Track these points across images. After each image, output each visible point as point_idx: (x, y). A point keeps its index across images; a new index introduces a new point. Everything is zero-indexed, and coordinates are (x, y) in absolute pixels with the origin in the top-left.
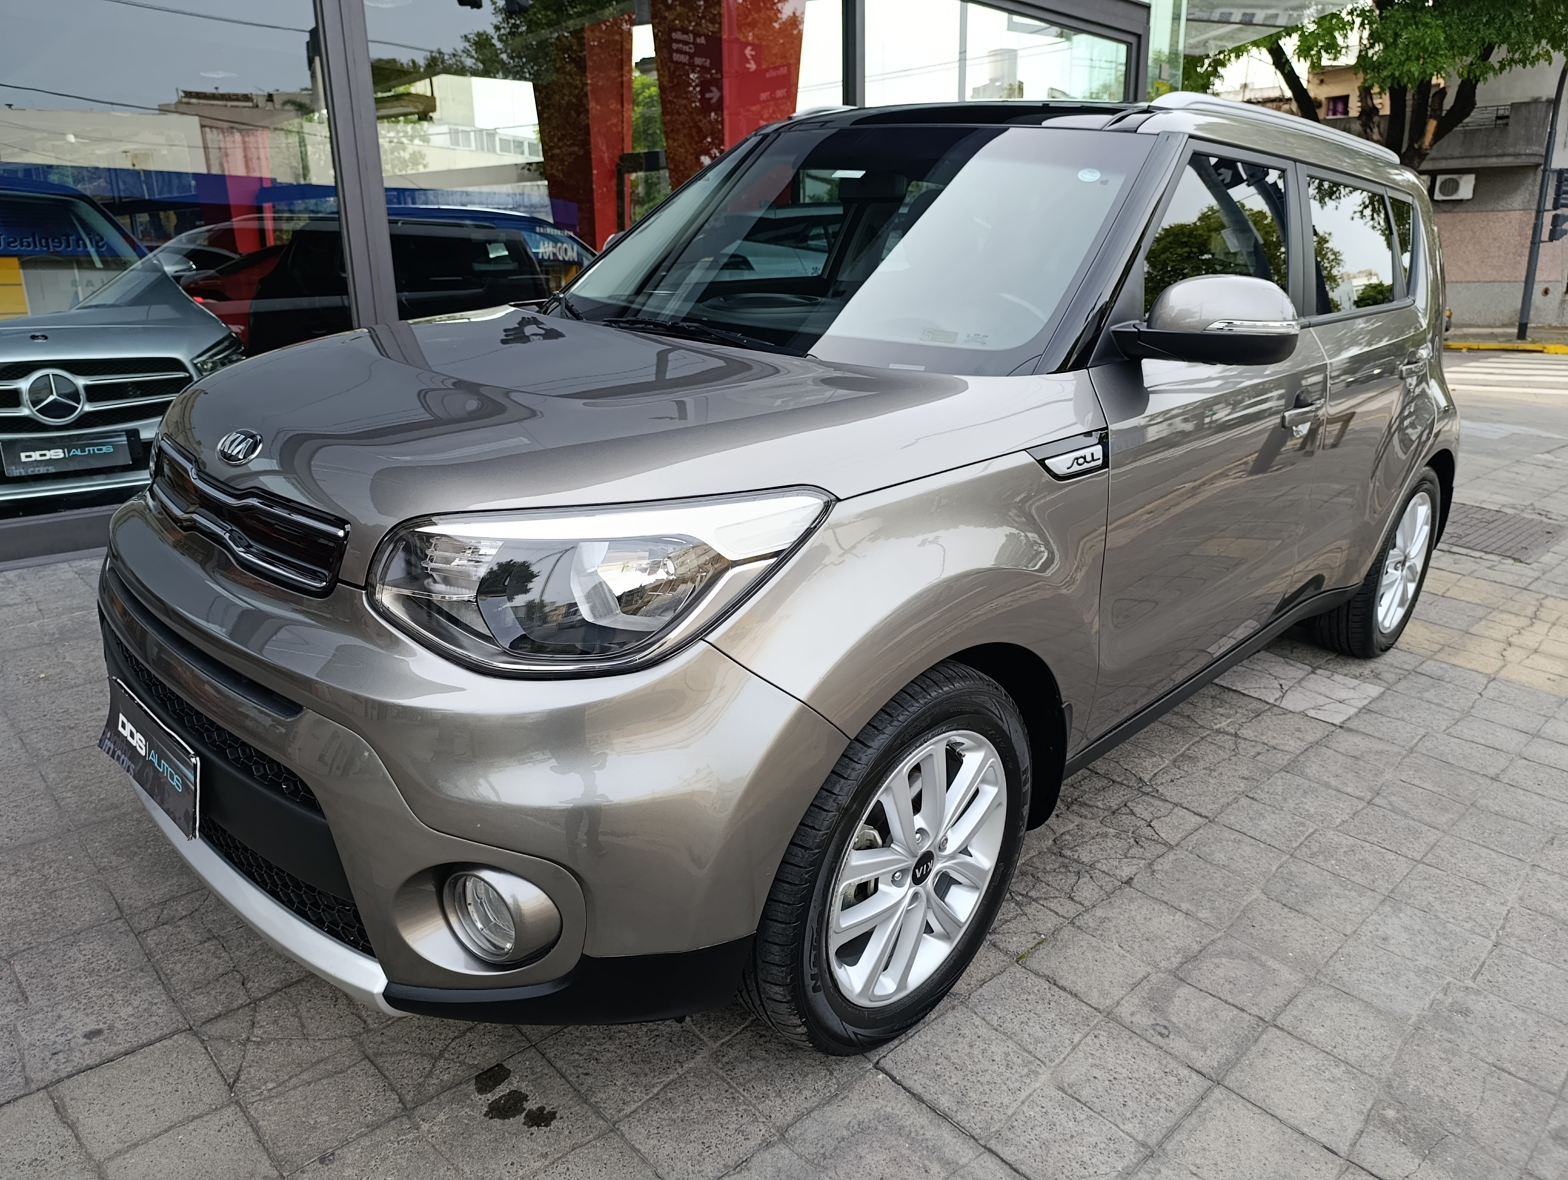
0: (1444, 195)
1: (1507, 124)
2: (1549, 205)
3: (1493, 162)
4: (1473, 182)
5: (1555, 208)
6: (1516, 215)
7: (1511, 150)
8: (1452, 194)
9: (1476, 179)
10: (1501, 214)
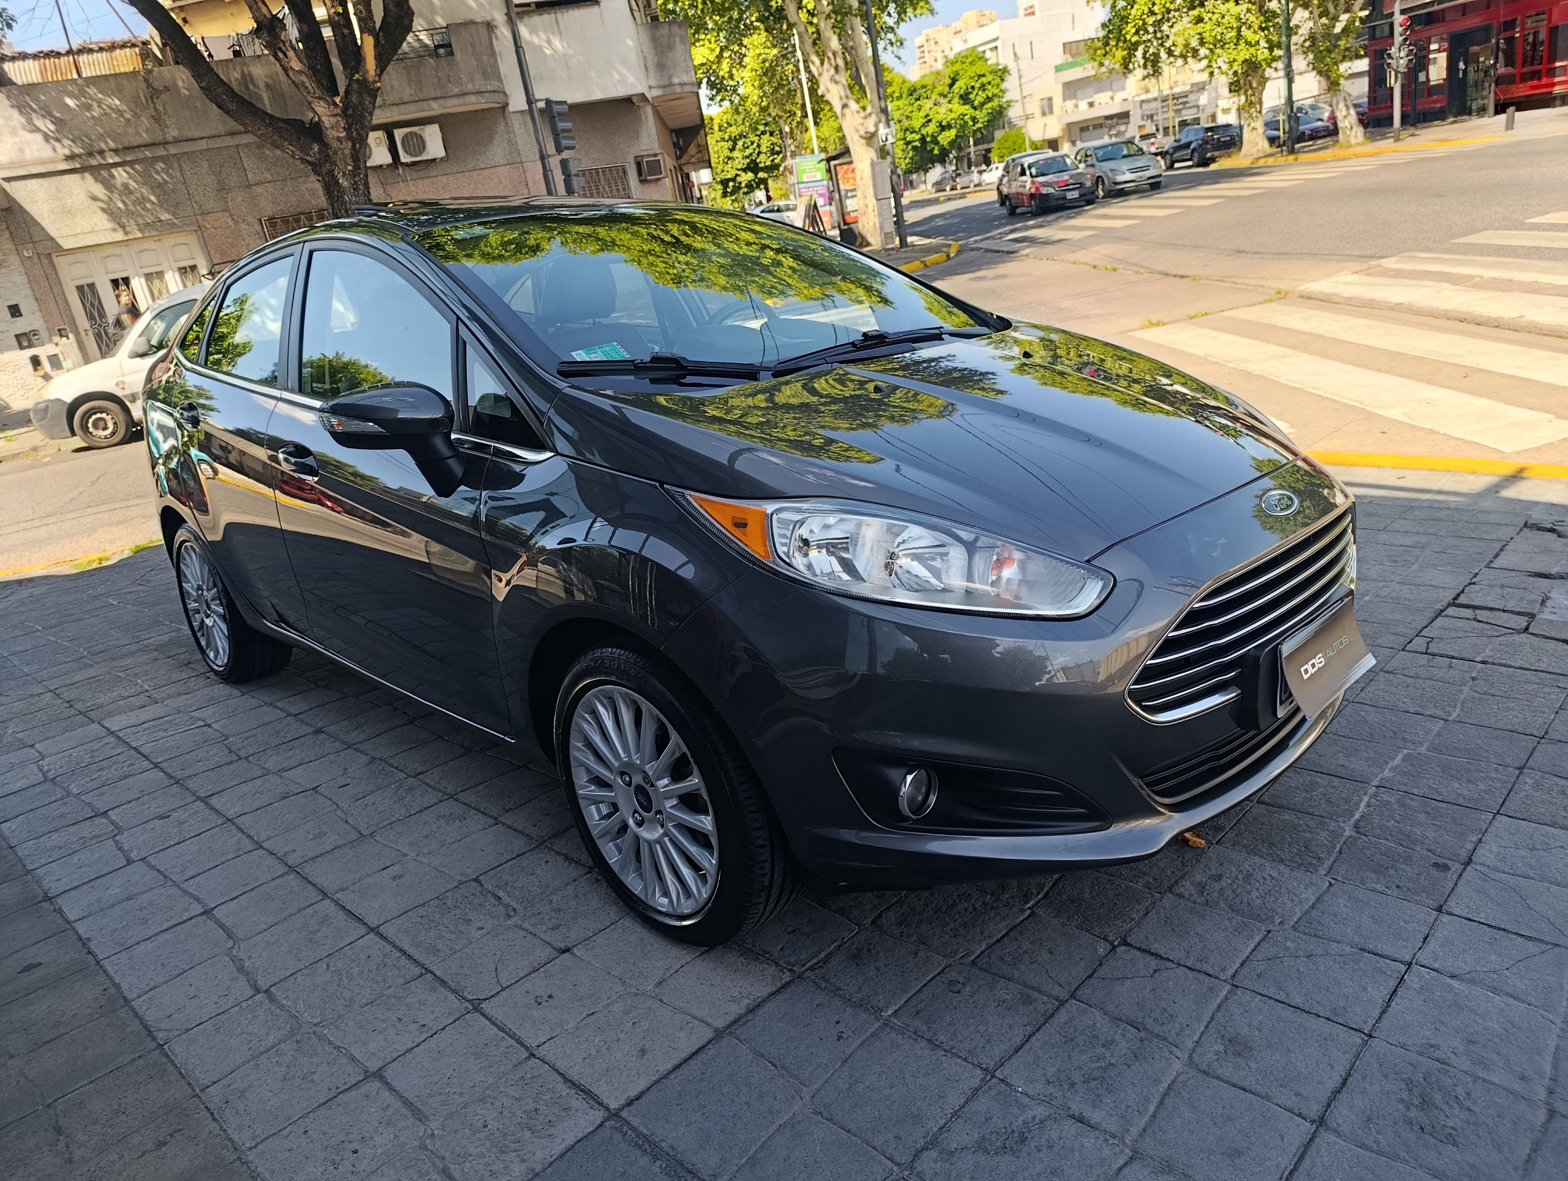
0: (411, 155)
1: (451, 53)
2: (551, 148)
3: (454, 106)
4: (440, 134)
5: (559, 150)
6: (503, 171)
7: (470, 87)
8: (421, 154)
9: (441, 130)
10: (486, 173)
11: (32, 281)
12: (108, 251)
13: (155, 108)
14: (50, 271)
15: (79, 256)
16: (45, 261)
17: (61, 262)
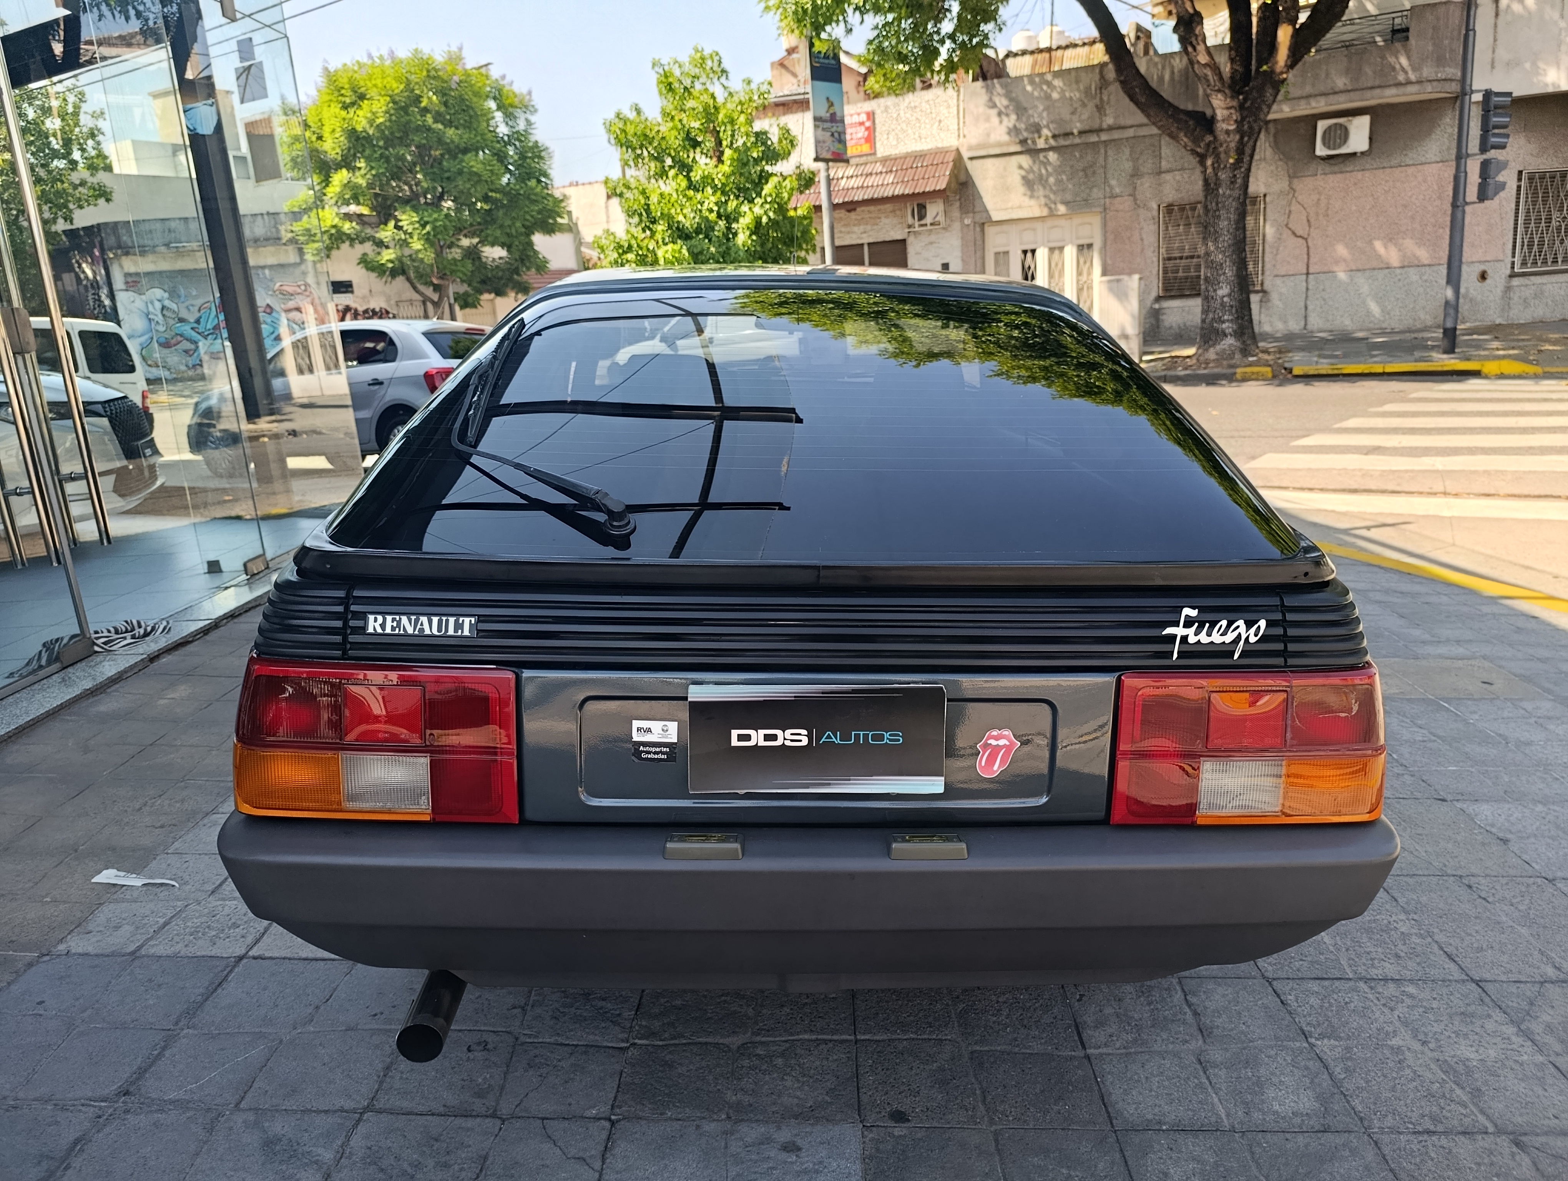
0: (1329, 148)
1: (1407, 38)
2: (1473, 148)
3: (1394, 96)
4: (1368, 127)
5: (1483, 149)
6: (1434, 169)
7: (1417, 75)
8: (1340, 147)
9: (1372, 123)
10: (1410, 170)
11: (964, 246)
12: (1027, 225)
13: (1101, 99)
14: (979, 238)
15: (1005, 227)
16: (978, 229)
17: (990, 231)
